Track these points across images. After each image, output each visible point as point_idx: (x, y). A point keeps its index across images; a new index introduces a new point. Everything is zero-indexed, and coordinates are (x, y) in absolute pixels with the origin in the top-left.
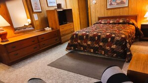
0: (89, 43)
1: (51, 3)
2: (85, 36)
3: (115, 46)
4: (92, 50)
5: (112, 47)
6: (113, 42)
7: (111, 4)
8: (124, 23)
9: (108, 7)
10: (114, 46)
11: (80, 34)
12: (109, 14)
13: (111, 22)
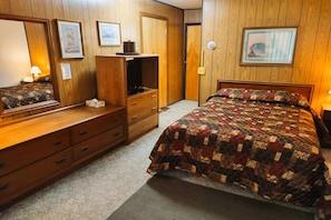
0: (217, 157)
1: (108, 36)
2: (206, 139)
3: (291, 173)
4: (224, 178)
5: (284, 176)
6: (287, 163)
7: (252, 55)
8: (284, 103)
9: (244, 61)
10: (288, 175)
11: (192, 131)
12: (245, 76)
13: (254, 97)
